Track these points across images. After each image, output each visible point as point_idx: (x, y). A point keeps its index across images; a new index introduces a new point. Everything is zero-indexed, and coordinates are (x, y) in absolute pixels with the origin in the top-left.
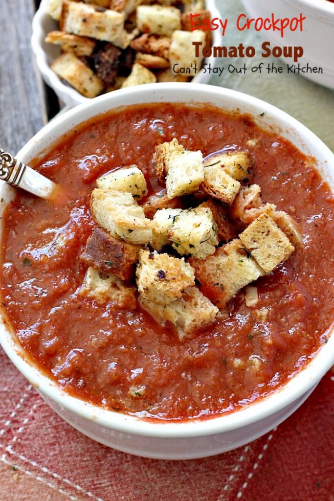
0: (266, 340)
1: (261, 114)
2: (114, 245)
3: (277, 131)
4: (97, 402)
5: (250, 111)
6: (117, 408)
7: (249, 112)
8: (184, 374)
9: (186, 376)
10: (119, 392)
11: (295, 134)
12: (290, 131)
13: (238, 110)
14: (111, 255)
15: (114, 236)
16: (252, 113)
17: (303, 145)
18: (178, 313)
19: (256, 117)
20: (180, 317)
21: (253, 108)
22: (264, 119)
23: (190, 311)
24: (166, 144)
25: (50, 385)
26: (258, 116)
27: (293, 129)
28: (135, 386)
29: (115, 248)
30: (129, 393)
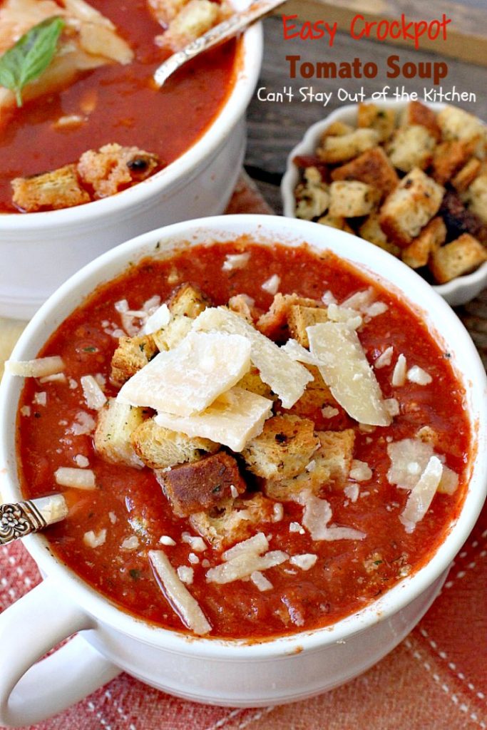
0: (409, 408)
1: (156, 245)
2: (207, 466)
3: (183, 247)
4: (357, 606)
5: (143, 253)
6: (378, 592)
7: (142, 257)
8: (388, 508)
9: (392, 507)
10: (360, 580)
11: (205, 232)
12: (197, 235)
13: (131, 264)
14: (212, 478)
15: (196, 459)
16: (147, 254)
17: (222, 235)
18: (325, 466)
19: (153, 254)
20: (329, 468)
21: (143, 248)
22: (163, 248)
23: (333, 454)
24: (118, 351)
25: (310, 635)
26: (155, 251)
27: (199, 230)
28: (366, 560)
29: (212, 467)
30: (368, 571)
